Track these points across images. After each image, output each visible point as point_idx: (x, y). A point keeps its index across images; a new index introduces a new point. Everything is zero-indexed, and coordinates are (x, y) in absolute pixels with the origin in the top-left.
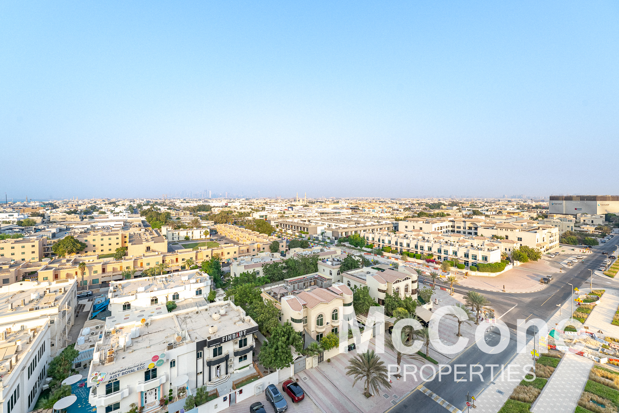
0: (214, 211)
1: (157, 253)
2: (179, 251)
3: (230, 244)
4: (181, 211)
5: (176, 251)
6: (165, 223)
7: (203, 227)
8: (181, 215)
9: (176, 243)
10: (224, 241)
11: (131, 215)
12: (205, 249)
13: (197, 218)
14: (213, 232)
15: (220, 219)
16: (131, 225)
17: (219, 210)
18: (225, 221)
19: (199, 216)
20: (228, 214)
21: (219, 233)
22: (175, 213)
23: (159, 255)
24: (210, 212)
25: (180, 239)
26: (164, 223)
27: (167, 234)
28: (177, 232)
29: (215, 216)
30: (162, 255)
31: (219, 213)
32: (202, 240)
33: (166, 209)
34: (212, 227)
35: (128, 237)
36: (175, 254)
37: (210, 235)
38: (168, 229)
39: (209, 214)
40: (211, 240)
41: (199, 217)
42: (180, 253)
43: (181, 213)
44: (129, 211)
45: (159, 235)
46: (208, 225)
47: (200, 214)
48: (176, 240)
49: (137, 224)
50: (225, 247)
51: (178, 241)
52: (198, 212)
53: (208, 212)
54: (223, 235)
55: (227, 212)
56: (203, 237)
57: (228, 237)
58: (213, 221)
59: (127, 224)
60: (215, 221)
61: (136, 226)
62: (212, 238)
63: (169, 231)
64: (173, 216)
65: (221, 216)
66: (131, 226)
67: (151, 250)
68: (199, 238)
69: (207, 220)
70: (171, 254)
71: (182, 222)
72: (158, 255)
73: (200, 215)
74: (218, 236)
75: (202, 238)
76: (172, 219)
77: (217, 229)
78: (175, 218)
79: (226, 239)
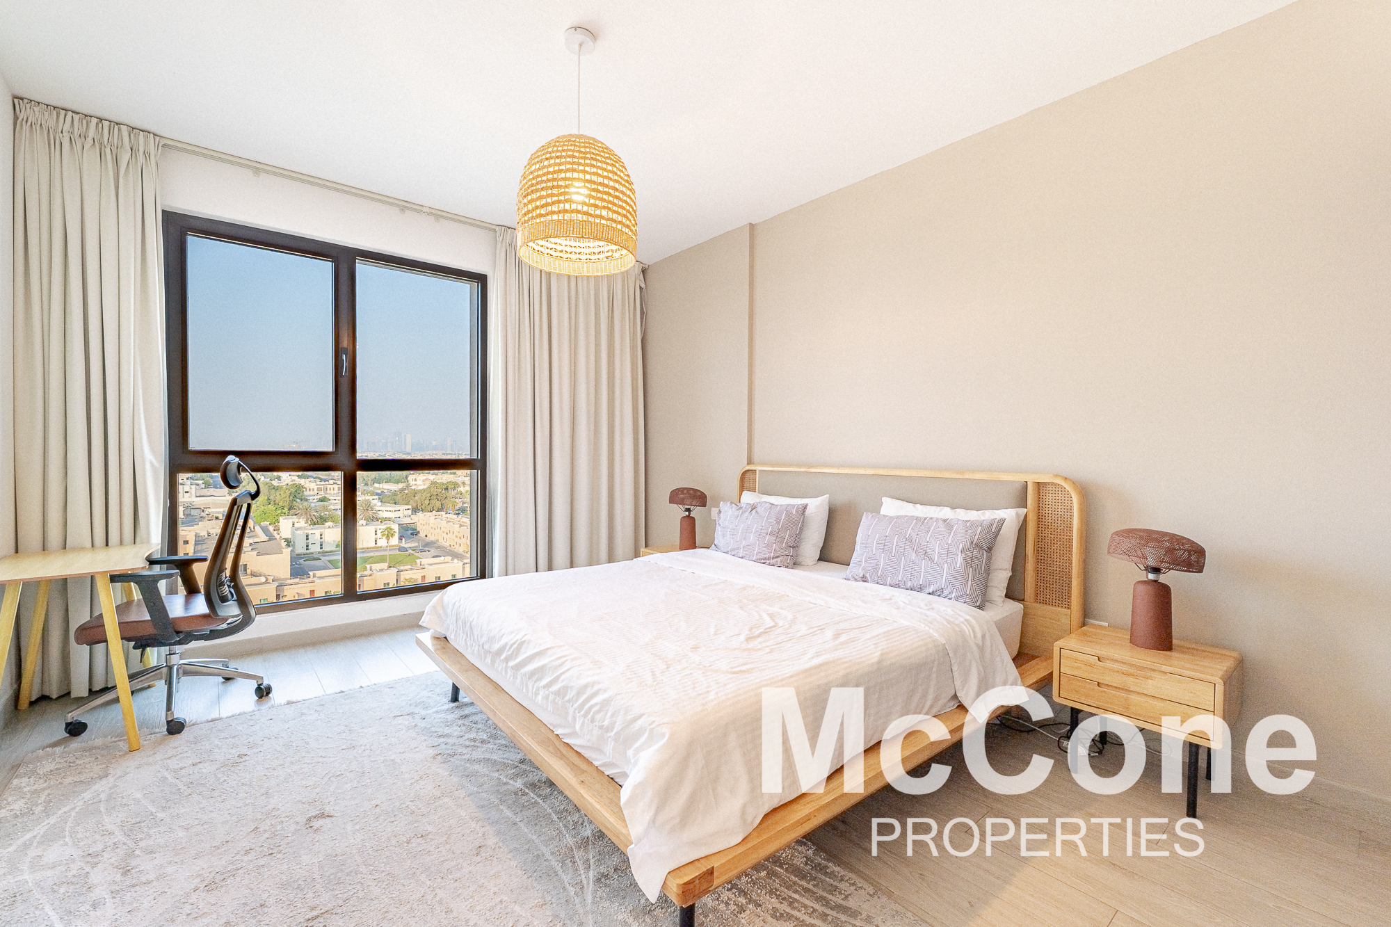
0: (414, 483)
1: (263, 579)
2: (319, 573)
3: (442, 558)
4: (331, 482)
5: (311, 573)
6: (289, 510)
7: (383, 520)
8: (332, 492)
9: (315, 556)
10: (433, 552)
11: (206, 492)
12: (381, 570)
13: (371, 498)
14: (409, 532)
15: (427, 502)
16: (203, 514)
17: (426, 479)
18: (438, 504)
19: (377, 494)
20: (446, 489)
21: (422, 535)
22: (316, 488)
23: (269, 583)
24: (404, 485)
25: (326, 548)
26: (286, 510)
27: (293, 534)
28: (317, 532)
29: (415, 493)
30: (276, 584)
31: (425, 487)
32: (377, 549)
33: (296, 478)
34: (407, 520)
35: (192, 542)
36: (307, 580)
37: (400, 539)
38: (296, 525)
39: (402, 490)
40: (402, 549)
41: (377, 497)
42: (320, 578)
43: (331, 486)
44: (200, 482)
45: (271, 538)
46: (397, 514)
47: (380, 489)
48: (315, 549)
49: (219, 513)
50: (431, 565)
51: (319, 553)
52: (376, 485)
53: (401, 486)
54: (431, 538)
55: (443, 484)
56: (383, 542)
57: (442, 543)
58: (410, 507)
59: (193, 512)
60: (415, 505)
61: (217, 518)
62: (403, 544)
63: (298, 529)
64: (312, 493)
65: (429, 495)
66: (204, 518)
67: (249, 571)
68: (373, 545)
69: (395, 503)
70: (297, 580)
71: (332, 507)
72: (266, 582)
73: (379, 491)
74: (418, 541)
75: (378, 545)
76: (307, 500)
77: (418, 524)
78: (316, 497)
79: (439, 547)
